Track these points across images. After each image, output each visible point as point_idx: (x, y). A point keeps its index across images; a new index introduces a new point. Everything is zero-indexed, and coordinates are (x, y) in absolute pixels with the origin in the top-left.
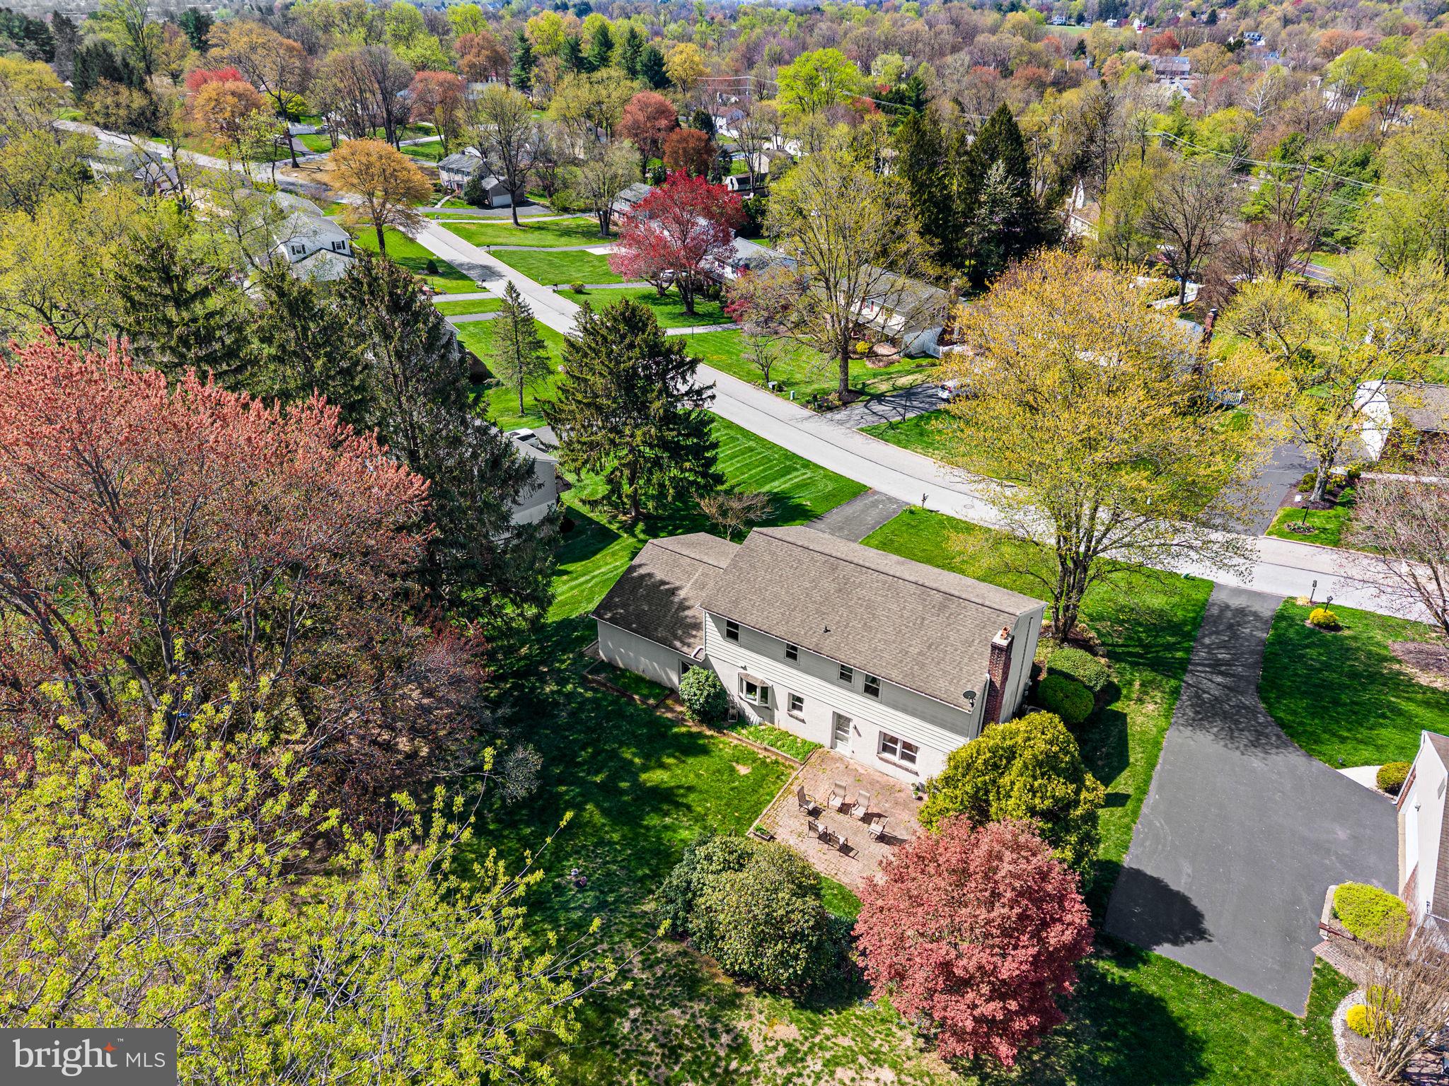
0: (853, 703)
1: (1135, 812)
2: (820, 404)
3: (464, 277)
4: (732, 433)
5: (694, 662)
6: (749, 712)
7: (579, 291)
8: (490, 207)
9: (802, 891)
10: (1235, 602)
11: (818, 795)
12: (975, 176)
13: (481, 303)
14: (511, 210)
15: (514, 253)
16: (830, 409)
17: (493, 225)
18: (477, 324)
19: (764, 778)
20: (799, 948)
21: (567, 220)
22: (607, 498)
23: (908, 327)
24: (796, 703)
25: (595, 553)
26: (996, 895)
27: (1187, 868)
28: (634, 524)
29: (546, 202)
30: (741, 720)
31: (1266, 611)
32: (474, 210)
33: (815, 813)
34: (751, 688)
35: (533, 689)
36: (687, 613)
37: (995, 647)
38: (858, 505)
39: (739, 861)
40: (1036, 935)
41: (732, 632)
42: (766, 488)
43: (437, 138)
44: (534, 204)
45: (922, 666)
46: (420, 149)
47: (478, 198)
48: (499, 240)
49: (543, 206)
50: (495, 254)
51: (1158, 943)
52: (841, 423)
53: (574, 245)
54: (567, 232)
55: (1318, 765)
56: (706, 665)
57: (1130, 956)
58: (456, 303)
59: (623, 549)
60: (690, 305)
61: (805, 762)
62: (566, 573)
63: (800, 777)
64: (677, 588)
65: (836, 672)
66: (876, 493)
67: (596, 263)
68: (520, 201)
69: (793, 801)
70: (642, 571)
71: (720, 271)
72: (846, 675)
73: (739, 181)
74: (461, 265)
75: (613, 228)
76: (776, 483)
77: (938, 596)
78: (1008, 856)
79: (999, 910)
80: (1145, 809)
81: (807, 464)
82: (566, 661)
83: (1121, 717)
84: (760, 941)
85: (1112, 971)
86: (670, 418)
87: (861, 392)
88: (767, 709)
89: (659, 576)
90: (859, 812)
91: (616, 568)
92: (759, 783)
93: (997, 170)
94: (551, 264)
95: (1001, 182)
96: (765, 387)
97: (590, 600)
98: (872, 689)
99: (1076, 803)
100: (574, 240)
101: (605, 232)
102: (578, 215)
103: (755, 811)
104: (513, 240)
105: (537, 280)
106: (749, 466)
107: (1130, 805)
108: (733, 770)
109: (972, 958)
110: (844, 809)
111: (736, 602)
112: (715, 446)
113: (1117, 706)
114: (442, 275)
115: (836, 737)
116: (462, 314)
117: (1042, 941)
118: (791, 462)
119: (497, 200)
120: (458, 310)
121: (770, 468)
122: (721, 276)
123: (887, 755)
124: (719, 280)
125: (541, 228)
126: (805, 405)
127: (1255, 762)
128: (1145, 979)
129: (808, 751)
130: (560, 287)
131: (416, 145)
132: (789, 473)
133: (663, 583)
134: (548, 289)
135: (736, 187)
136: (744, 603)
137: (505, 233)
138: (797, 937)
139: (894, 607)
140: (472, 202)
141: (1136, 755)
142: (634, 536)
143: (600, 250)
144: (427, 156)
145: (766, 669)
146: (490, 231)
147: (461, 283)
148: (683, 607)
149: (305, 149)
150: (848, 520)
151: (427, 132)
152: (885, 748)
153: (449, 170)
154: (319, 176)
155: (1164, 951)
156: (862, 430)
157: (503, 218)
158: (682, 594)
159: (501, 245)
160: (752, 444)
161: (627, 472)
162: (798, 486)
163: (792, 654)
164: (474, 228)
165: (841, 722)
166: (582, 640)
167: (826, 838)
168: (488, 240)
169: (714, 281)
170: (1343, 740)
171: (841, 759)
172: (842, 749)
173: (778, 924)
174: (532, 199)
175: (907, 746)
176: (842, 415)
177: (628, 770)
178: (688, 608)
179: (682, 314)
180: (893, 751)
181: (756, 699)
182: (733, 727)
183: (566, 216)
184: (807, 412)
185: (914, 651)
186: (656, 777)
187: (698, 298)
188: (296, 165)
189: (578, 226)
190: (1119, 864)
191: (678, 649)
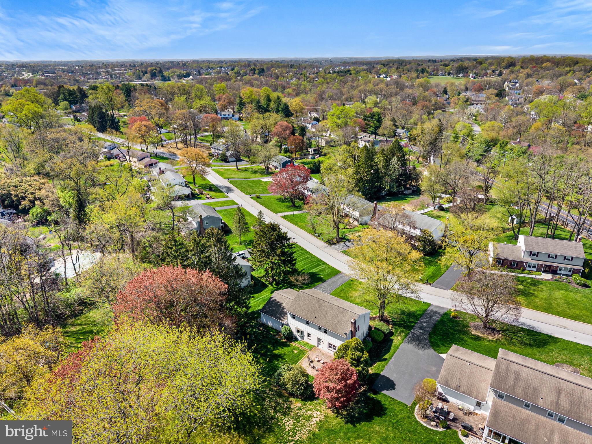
0: (321, 335)
1: (387, 363)
2: (331, 243)
3: (221, 192)
4: (303, 252)
5: (285, 324)
6: (298, 337)
7: (258, 197)
8: (228, 162)
9: (303, 375)
10: (435, 310)
11: (313, 358)
12: (388, 161)
13: (227, 202)
14: (235, 163)
15: (237, 181)
16: (334, 244)
17: (229, 170)
18: (225, 210)
19: (300, 354)
20: (302, 387)
21: (255, 167)
22: (265, 276)
23: (360, 216)
24: (309, 335)
25: (261, 291)
26: (337, 374)
27: (395, 375)
28: (272, 282)
29: (247, 159)
30: (296, 339)
31: (442, 312)
32: (223, 163)
33: (312, 362)
34: (298, 331)
35: (246, 330)
37: (351, 322)
38: (337, 277)
39: (290, 369)
40: (346, 381)
41: (294, 317)
42: (311, 271)
43: (209, 134)
44: (243, 160)
45: (336, 326)
46: (204, 138)
47: (225, 159)
48: (232, 176)
49: (246, 161)
50: (231, 182)
51: (383, 390)
52: (336, 249)
53: (256, 177)
54: (255, 172)
55: (435, 353)
56: (288, 325)
57: (376, 393)
58: (219, 202)
59: (269, 290)
60: (293, 203)
61: (311, 350)
62: (253, 297)
63: (309, 353)
64: (282, 303)
65: (318, 328)
66: (343, 273)
67: (264, 185)
68: (238, 160)
69: (307, 359)
70: (274, 299)
71: (303, 191)
72: (320, 328)
73: (314, 150)
74: (220, 186)
75: (270, 170)
76: (314, 270)
77: (342, 309)
78: (340, 365)
79: (338, 376)
80: (389, 362)
81: (324, 263)
82: (254, 323)
83: (392, 340)
84: (293, 385)
85: (371, 395)
86: (283, 253)
87: (344, 238)
88: (302, 337)
89: (277, 300)
90: (322, 362)
91: (267, 296)
92: (299, 354)
93: (394, 160)
94: (249, 186)
95: (396, 164)
96: (314, 235)
97: (259, 306)
98: (326, 332)
99: (361, 358)
100: (257, 175)
101: (267, 172)
102: (258, 164)
103: (297, 361)
104: (236, 176)
105: (244, 193)
106: (307, 264)
107: (386, 361)
108: (293, 352)
109: (331, 385)
110: (319, 361)
111: (295, 310)
112: (296, 259)
113: (392, 338)
114: (214, 191)
115: (318, 344)
116: (221, 206)
117: (347, 383)
118: (320, 262)
119: (231, 160)
120: (220, 204)
121: (313, 264)
122: (304, 193)
123: (330, 348)
124: (303, 194)
125: (246, 170)
126: (326, 242)
127: (421, 352)
128: (379, 397)
129: (312, 348)
130: (252, 196)
131: (203, 136)
132: (318, 266)
133: (279, 302)
134: (248, 196)
135: (313, 153)
136: (297, 310)
137: (233, 173)
138: (301, 384)
139: (332, 312)
140: (222, 160)
141: (392, 350)
142: (272, 286)
143: (265, 179)
144: (207, 141)
145: (302, 327)
146: (228, 172)
147: (220, 194)
148: (283, 308)
149: (165, 139)
150: (333, 282)
151: (206, 131)
152: (329, 347)
153: (215, 149)
154: (171, 150)
155: (384, 392)
156: (342, 252)
157: (232, 166)
158: (283, 305)
159: (232, 178)
160: (308, 256)
161: (270, 269)
162: (321, 271)
163: (307, 323)
164: (223, 171)
165: (319, 340)
166: (257, 317)
167: (313, 368)
168: (228, 176)
169: (302, 194)
170: (445, 346)
171: (319, 349)
172: (320, 347)
173: (297, 382)
174: (243, 158)
175: (334, 346)
176: (336, 246)
177: (268, 350)
179: (291, 206)
180: (331, 347)
181: (300, 334)
182: (294, 341)
183: (254, 165)
184: (326, 245)
185: (335, 323)
187: (296, 200)
188: (162, 146)
189: (259, 169)
190: (380, 374)
191: (282, 320)
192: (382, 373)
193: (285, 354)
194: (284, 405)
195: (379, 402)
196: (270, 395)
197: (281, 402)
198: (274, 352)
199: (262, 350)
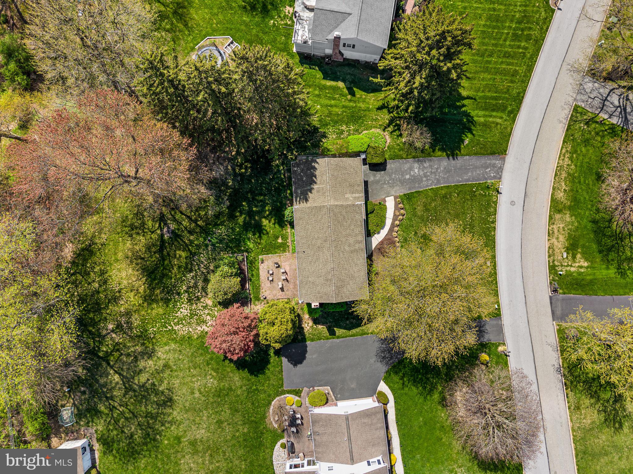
1: (328, 339)
27: (315, 355)
36: (309, 193)
45: (306, 284)
51: (286, 357)
55: (381, 375)
57: (278, 353)
63: (287, 255)
64: (316, 183)
69: (277, 259)
80: (331, 340)
85: (272, 352)
92: (278, 247)
103: (268, 253)
107: (332, 336)
111: (300, 219)
127: (374, 360)
128: (273, 359)
136: (301, 222)
155: (284, 359)
158: (315, 187)
167: (271, 274)
178: (311, 193)
186: (265, 222)
190: (306, 341)
191: (296, 201)
192: (308, 343)
193: (268, 233)
194: (199, 291)
195: (268, 362)
196: (200, 271)
197: (200, 287)
198: (264, 220)
199: (256, 206)
